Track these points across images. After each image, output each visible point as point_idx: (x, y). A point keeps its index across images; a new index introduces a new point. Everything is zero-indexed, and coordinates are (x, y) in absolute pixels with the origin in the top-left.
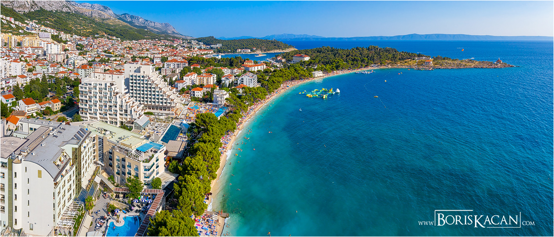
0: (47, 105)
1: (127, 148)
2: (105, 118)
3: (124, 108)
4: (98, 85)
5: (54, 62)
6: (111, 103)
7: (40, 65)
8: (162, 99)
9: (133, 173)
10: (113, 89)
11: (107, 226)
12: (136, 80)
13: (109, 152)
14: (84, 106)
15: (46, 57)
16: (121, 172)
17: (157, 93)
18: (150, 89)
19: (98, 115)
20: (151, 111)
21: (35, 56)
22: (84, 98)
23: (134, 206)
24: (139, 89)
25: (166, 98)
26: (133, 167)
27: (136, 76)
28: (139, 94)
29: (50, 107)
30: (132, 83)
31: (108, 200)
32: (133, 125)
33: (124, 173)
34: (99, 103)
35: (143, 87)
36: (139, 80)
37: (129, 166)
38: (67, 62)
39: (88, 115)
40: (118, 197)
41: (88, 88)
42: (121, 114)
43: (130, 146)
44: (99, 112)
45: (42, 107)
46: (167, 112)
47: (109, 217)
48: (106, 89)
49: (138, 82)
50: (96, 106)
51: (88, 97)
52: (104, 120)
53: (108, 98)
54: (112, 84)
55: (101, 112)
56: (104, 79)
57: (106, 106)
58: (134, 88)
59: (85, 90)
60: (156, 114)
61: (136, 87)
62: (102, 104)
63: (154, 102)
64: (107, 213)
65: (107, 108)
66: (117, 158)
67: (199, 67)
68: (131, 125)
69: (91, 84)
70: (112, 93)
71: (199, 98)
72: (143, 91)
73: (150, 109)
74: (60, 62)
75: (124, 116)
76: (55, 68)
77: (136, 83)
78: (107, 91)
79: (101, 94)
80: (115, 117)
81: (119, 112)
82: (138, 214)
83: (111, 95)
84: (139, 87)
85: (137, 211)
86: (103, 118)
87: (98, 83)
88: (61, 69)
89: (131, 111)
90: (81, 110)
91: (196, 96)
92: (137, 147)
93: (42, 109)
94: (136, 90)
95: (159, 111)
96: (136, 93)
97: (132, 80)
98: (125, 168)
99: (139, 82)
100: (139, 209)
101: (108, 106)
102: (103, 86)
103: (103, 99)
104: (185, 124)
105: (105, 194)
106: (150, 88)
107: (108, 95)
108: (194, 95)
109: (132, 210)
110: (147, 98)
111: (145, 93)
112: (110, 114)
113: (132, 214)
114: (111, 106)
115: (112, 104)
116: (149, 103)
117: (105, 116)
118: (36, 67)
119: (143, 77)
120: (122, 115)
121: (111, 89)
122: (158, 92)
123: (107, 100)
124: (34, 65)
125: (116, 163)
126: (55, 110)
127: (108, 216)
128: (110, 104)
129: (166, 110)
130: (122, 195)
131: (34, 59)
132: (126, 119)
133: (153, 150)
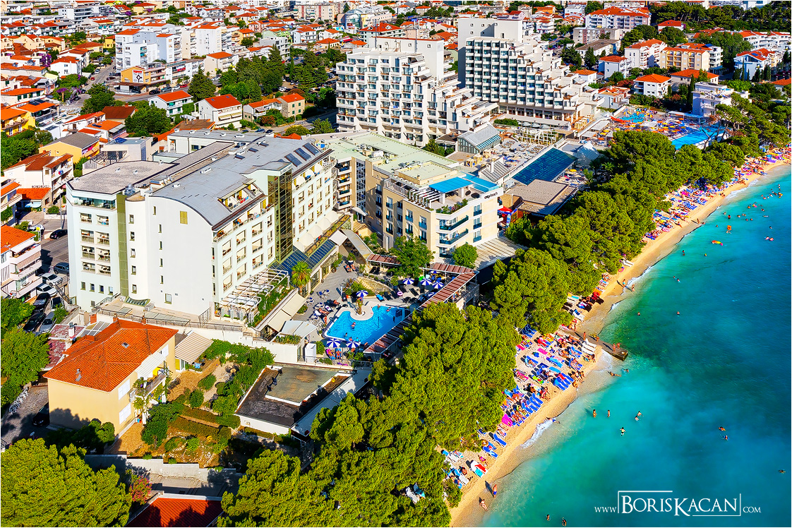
0: (273, 107)
1: (409, 184)
2: (395, 129)
3: (439, 108)
4: (380, 61)
5: (312, 21)
6: (409, 97)
7: (273, 31)
8: (542, 94)
9: (417, 233)
10: (416, 70)
11: (335, 317)
12: (480, 51)
13: (377, 191)
14: (346, 105)
15: (292, 13)
16: (394, 229)
17: (529, 81)
18: (513, 72)
19: (380, 123)
20: (516, 117)
21: (266, 11)
22: (346, 89)
23: (404, 291)
24: (487, 70)
25: (552, 91)
26: (418, 219)
27: (481, 44)
28: (488, 81)
29: (277, 111)
30: (473, 58)
31: (353, 275)
32: (456, 144)
33: (400, 231)
34: (381, 97)
35: (498, 67)
36: (488, 52)
37: (410, 218)
38: (344, 19)
39: (357, 122)
40: (376, 271)
41: (356, 70)
42: (431, 121)
43: (416, 180)
44: (381, 115)
45: (257, 112)
46: (553, 121)
47: (346, 303)
48: (398, 70)
49: (484, 55)
50: (374, 104)
51: (355, 85)
52: (392, 132)
53: (401, 87)
54: (412, 60)
55: (385, 116)
56: (396, 50)
57: (397, 105)
58: (476, 69)
59: (350, 73)
60: (526, 124)
61: (481, 66)
62: (389, 99)
63: (523, 99)
64: (344, 296)
65: (401, 108)
66: (388, 201)
67: (681, 28)
68: (452, 143)
69: (363, 62)
70: (413, 79)
71: (653, 98)
72: (497, 74)
73: (514, 113)
74: (327, 21)
75: (439, 125)
76: (311, 33)
77: (481, 59)
78: (400, 74)
79: (387, 80)
80: (418, 125)
81: (426, 116)
82: (407, 305)
83: (409, 82)
84: (489, 67)
85: (406, 300)
86: (390, 128)
87: (380, 58)
88: (326, 35)
89: (455, 114)
90: (340, 112)
91: (645, 93)
92: (431, 183)
93: (257, 115)
94: (480, 73)
95: (534, 118)
96: (481, 80)
97: (472, 51)
98: (402, 221)
99: (489, 55)
100: (412, 296)
101: (401, 105)
102: (392, 64)
103: (392, 90)
104: (588, 151)
105: (350, 264)
106: (515, 69)
107: (403, 82)
108: (642, 91)
109: (396, 296)
110: (506, 90)
111: (502, 78)
112: (407, 121)
113: (395, 303)
114: (409, 105)
115: (411, 101)
116: (511, 101)
117: (395, 125)
118: (264, 33)
119: (497, 45)
120: (435, 122)
121: (409, 69)
122: (533, 77)
123: (401, 91)
124: (259, 31)
125: (386, 212)
126: (290, 115)
127: (343, 300)
128: (407, 100)
129: (551, 117)
130: (386, 270)
131: (261, 19)
132: (444, 131)
133: (472, 192)
